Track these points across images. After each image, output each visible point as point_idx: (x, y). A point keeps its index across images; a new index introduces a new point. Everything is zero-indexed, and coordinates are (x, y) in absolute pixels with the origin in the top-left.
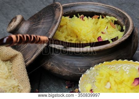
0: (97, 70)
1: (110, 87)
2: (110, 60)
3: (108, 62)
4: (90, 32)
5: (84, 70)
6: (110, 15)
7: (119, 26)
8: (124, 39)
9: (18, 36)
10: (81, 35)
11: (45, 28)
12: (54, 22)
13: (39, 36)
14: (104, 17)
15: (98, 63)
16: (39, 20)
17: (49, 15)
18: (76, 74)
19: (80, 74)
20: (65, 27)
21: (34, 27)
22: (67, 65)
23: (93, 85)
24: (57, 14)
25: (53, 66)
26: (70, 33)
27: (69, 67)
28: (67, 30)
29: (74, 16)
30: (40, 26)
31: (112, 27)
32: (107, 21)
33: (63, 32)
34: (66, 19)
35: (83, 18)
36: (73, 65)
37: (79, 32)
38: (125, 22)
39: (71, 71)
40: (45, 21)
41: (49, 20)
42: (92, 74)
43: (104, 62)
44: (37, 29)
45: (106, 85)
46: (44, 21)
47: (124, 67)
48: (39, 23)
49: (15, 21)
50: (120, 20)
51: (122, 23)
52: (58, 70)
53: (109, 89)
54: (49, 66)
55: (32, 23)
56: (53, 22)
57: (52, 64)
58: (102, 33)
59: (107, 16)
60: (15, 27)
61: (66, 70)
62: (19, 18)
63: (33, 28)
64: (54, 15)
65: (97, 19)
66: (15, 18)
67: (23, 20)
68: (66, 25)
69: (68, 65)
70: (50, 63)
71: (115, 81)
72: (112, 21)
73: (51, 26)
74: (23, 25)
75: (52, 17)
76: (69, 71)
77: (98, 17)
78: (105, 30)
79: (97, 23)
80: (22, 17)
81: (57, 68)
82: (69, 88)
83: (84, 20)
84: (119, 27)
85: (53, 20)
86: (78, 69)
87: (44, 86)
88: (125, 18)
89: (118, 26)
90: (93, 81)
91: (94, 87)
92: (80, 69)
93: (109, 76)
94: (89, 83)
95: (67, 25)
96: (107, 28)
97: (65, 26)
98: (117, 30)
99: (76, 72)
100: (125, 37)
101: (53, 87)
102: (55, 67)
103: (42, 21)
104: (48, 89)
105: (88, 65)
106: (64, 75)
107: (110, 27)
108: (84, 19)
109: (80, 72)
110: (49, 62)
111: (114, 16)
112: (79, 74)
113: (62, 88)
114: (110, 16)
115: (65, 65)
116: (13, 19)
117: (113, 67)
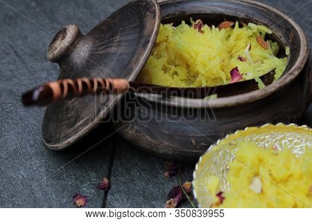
0: (230, 144)
1: (262, 191)
2: (259, 124)
3: (254, 128)
4: (215, 57)
5: (203, 144)
6: (258, 21)
7: (276, 43)
8: (289, 78)
9: (65, 83)
10: (196, 65)
11: (124, 54)
12: (143, 41)
13: (110, 80)
14: (245, 25)
15: (234, 131)
16: (112, 37)
17: (132, 26)
18: (186, 152)
19: (194, 151)
20: (164, 47)
21: (102, 52)
22: (167, 132)
23: (223, 177)
24: (148, 25)
25: (140, 133)
26: (173, 58)
27: (172, 137)
28: (168, 52)
29: (183, 22)
30: (113, 50)
31: (259, 46)
32: (250, 32)
33: (159, 57)
34: (166, 29)
35: (200, 28)
36: (180, 134)
37: (192, 57)
38: (289, 39)
39: (176, 146)
40: (123, 38)
41: (132, 37)
42: (220, 153)
43: (246, 129)
44: (107, 55)
45: (251, 182)
46: (121, 39)
47: (290, 139)
48: (110, 42)
49: (64, 38)
50: (279, 34)
51: (283, 39)
52: (150, 142)
53: (259, 194)
54: (130, 132)
55: (97, 42)
56: (139, 43)
57: (137, 130)
58: (240, 59)
59: (250, 24)
60: (63, 50)
61: (166, 143)
62: (71, 31)
63: (99, 52)
64: (142, 26)
65: (229, 29)
66: (64, 31)
67: (78, 37)
68: (166, 41)
69: (171, 133)
70: (132, 128)
71: (271, 175)
72: (261, 33)
73: (136, 50)
74: (78, 46)
75: (138, 30)
76: (171, 145)
77: (232, 24)
78: (245, 53)
79: (229, 36)
80: (76, 29)
81: (148, 137)
82: (171, 175)
83: (203, 32)
84: (275, 46)
85: (140, 37)
86: (191, 142)
87: (120, 169)
88: (289, 30)
89: (272, 43)
90: (222, 169)
91: (224, 181)
92: (196, 142)
93: (258, 163)
94: (215, 174)
95: (169, 41)
96: (250, 49)
97: (165, 43)
98: (271, 52)
99: (186, 148)
100: (291, 74)
101: (138, 174)
102: (144, 135)
103: (118, 38)
104: (128, 176)
105: (213, 134)
106: (161, 152)
107: (257, 46)
108: (202, 29)
109: (195, 148)
110: (131, 125)
111: (264, 24)
112: (193, 153)
113: (157, 177)
114: (257, 24)
115: (164, 132)
116: (60, 33)
117: (264, 139)
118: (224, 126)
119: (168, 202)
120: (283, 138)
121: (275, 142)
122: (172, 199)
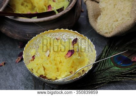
0: (42, 37)
1: (49, 56)
2: (54, 29)
3: (52, 31)
5: (31, 36)
15: (43, 31)
22: (17, 31)
27: (19, 33)
36: (22, 32)
39: (21, 37)
43: (49, 31)
61: (17, 35)
69: (19, 31)
70: (4, 29)
76: (19, 36)
81: (10, 33)
82: (21, 48)
86: (27, 35)
90: (38, 46)
94: (35, 48)
101: (8, 46)
102: (8, 32)
105: (35, 32)
109: (28, 37)
113: (15, 48)
115: (16, 31)
117: (56, 35)
118: (39, 30)
119: (18, 58)
120: (63, 35)
121: (60, 36)
122: (19, 57)
